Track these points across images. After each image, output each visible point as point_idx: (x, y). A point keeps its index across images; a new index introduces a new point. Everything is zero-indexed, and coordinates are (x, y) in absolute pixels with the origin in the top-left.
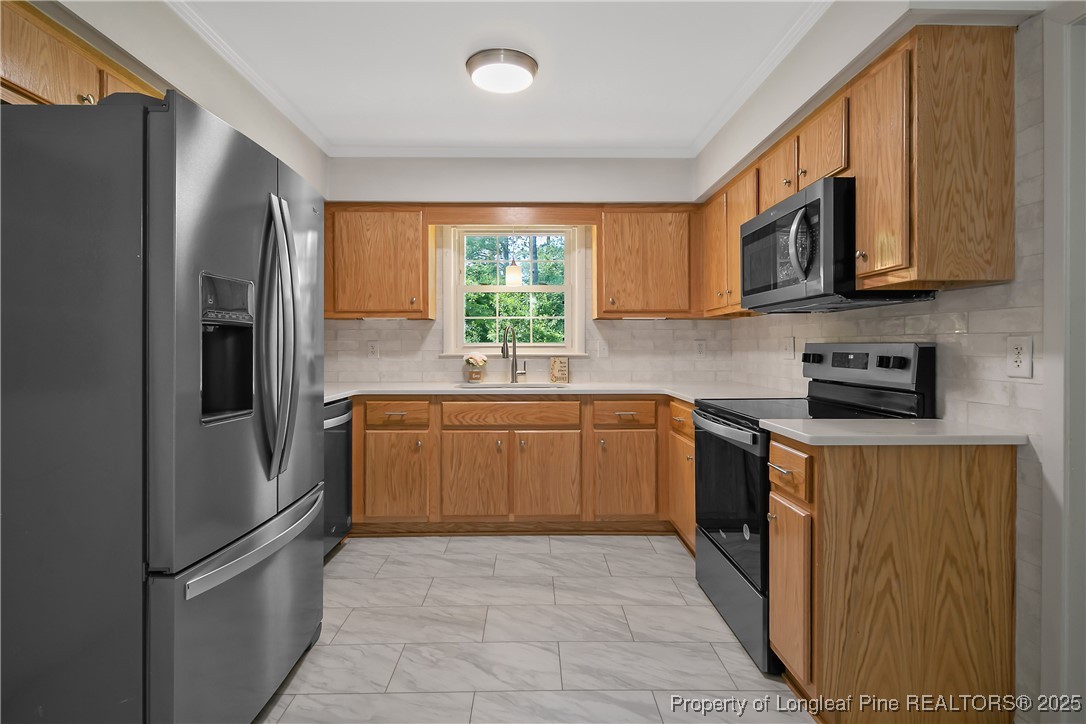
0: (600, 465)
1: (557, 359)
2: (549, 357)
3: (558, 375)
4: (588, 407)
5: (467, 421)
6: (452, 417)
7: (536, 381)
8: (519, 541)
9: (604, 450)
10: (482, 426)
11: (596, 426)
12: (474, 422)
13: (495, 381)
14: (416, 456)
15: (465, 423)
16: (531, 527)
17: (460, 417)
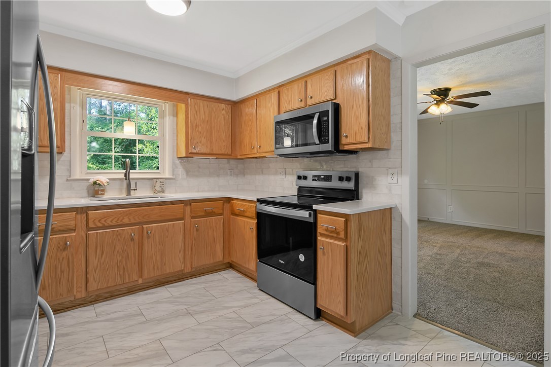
0: (195, 239)
1: (158, 180)
2: (152, 179)
3: (158, 189)
4: (188, 207)
5: (109, 222)
6: (97, 221)
7: (143, 194)
8: (147, 294)
9: (197, 230)
10: (120, 225)
11: (192, 217)
12: (114, 223)
15: (106, 225)
16: (152, 283)
17: (103, 221)
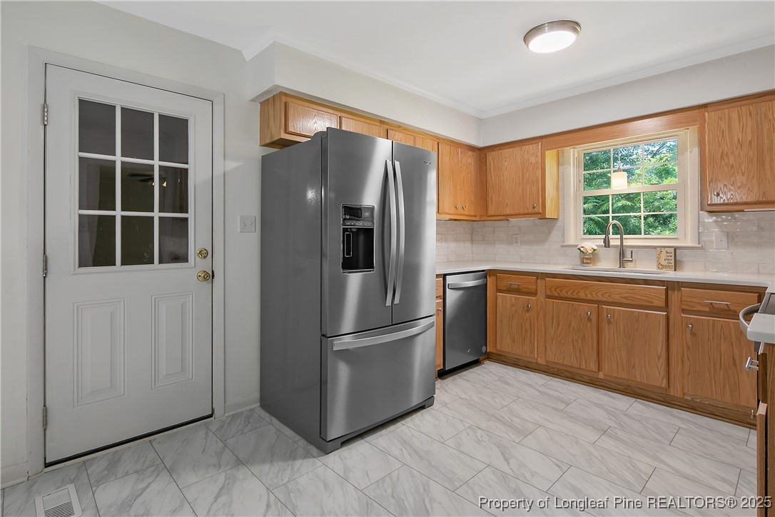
0: (688, 348)
1: (663, 250)
2: (655, 247)
3: (664, 263)
4: (676, 292)
5: (563, 294)
6: (553, 289)
7: (644, 268)
8: (610, 396)
9: (693, 334)
10: (574, 299)
11: (684, 311)
12: (569, 295)
13: (607, 266)
14: (528, 315)
16: (621, 387)
17: (558, 290)
